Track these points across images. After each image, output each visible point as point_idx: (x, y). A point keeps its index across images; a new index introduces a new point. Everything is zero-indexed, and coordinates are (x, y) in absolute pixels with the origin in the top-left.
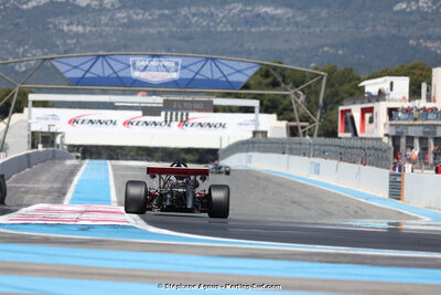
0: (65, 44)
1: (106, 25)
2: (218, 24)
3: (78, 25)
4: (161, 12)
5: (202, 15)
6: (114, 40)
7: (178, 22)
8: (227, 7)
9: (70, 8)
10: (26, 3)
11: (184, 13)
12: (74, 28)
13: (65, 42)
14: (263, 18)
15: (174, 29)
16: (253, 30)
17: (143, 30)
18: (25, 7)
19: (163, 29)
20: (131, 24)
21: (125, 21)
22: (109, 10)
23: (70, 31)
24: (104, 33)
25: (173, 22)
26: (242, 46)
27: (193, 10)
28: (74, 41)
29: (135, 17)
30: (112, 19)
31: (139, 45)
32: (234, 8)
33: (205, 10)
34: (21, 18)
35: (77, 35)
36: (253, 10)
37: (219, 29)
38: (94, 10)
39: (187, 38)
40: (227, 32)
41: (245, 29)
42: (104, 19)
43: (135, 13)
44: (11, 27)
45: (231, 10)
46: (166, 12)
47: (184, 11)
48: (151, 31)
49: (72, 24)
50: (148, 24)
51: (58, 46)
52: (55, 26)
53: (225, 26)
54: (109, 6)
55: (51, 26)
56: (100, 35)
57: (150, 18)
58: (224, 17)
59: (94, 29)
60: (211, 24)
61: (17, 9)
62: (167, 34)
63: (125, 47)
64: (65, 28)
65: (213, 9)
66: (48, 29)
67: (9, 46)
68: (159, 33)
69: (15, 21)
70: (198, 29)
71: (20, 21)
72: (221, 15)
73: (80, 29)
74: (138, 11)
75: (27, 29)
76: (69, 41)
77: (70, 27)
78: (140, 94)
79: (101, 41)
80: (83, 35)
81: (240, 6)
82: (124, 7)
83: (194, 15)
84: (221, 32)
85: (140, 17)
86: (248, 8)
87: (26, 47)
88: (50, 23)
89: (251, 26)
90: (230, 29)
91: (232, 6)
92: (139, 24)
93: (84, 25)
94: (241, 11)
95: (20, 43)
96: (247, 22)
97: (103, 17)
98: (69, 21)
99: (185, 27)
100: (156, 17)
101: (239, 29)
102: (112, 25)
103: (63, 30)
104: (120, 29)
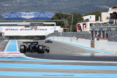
2: (44, 3)
3: (7, 4)
6: (17, 8)
7: (34, 2)
15: (33, 4)
16: (54, 4)
21: (20, 2)
23: (5, 6)
24: (14, 6)
25: (32, 2)
26: (51, 8)
29: (22, 1)
30: (16, 2)
31: (23, 9)
39: (36, 7)
40: (47, 5)
48: (27, 5)
50: (26, 3)
52: (1, 5)
53: (46, 3)
57: (26, 1)
59: (11, 5)
60: (42, 3)
63: (20, 9)
68: (29, 5)
70: (39, 4)
76: (5, 8)
78: (24, 22)
79: (13, 8)
80: (8, 7)
84: (45, 5)
85: (24, 1)
90: (47, 4)
92: (23, 3)
93: (9, 4)
96: (52, 2)
97: (14, 2)
98: (4, 3)
99: (36, 4)
100: (28, 1)
101: (50, 4)
102: (16, 4)
103: (3, 6)
104: (18, 5)
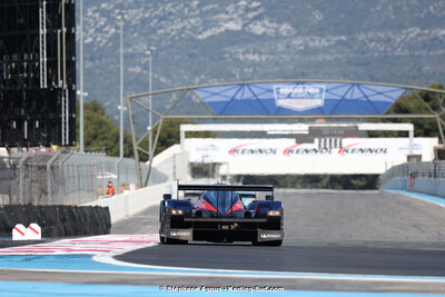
0: (242, 73)
1: (283, 53)
2: (396, 49)
3: (254, 53)
4: (337, 38)
5: (379, 40)
6: (291, 67)
7: (355, 47)
8: (404, 32)
9: (245, 36)
10: (201, 33)
11: (360, 39)
12: (251, 57)
13: (242, 71)
14: (441, 41)
15: (352, 55)
16: (431, 53)
17: (320, 58)
18: (200, 37)
19: (340, 56)
20: (307, 51)
21: (302, 48)
22: (285, 38)
23: (246, 59)
24: (281, 61)
25: (350, 47)
26: (419, 70)
27: (370, 35)
28: (251, 70)
29: (312, 44)
30: (288, 47)
31: (316, 72)
32: (412, 32)
33: (382, 35)
34: (196, 47)
35: (253, 64)
36: (430, 33)
37: (396, 54)
38: (270, 38)
39: (365, 64)
40: (405, 57)
41: (424, 53)
42: (281, 47)
43: (311, 40)
44: (186, 57)
45: (408, 34)
46: (343, 38)
47: (362, 37)
48: (328, 57)
49: (247, 52)
50: (325, 50)
51: (234, 76)
52: (231, 55)
53: (403, 51)
54: (285, 34)
55: (227, 55)
56: (277, 63)
57: (326, 44)
58: (401, 42)
59: (271, 57)
60: (389, 49)
61: (192, 39)
62: (344, 60)
63: (303, 75)
64: (241, 57)
65: (390, 34)
66: (223, 59)
67: (185, 77)
68: (336, 59)
69: (191, 51)
70: (376, 54)
71: (196, 51)
72: (398, 40)
73: (256, 57)
74: (314, 38)
75: (202, 59)
76: (246, 70)
77: (247, 56)
78: (318, 121)
79: (277, 69)
80: (260, 64)
81: (418, 30)
82: (300, 34)
83: (371, 41)
84: (398, 57)
85: (317, 43)
86: (427, 32)
87: (203, 77)
88: (226, 52)
89: (429, 50)
90: (407, 53)
91: (410, 29)
92: (316, 51)
93: (260, 54)
94: (419, 35)
95: (196, 74)
96: (424, 46)
97: (279, 45)
98: (244, 49)
99: (363, 53)
100: (333, 43)
101: (417, 53)
102: (289, 53)
103: (238, 60)
104: (297, 56)
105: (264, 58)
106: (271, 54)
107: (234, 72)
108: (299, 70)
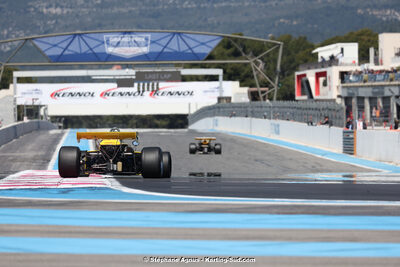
0: (45, 25)
1: (82, 6)
3: (56, 7)
6: (89, 19)
12: (53, 11)
13: (45, 23)
15: (143, 8)
16: (215, 6)
17: (116, 10)
19: (134, 9)
20: (104, 4)
21: (98, 2)
23: (50, 13)
24: (80, 14)
26: (206, 20)
28: (54, 22)
31: (112, 24)
35: (55, 16)
37: (184, 6)
39: (156, 15)
40: (192, 9)
41: (208, 5)
42: (80, 2)
48: (124, 10)
49: (51, 6)
50: (119, 4)
51: (38, 27)
52: (36, 9)
53: (189, 3)
55: (32, 9)
56: (77, 16)
59: (70, 10)
60: (177, 2)
62: (138, 12)
63: (100, 26)
64: (45, 10)
66: (29, 12)
68: (130, 12)
70: (166, 7)
73: (59, 10)
75: (10, 12)
76: (49, 22)
77: (49, 10)
78: (115, 67)
79: (78, 21)
80: (61, 16)
84: (187, 9)
87: (10, 29)
88: (31, 6)
89: (214, 3)
90: (194, 5)
92: (111, 4)
93: (62, 7)
95: (4, 26)
98: (48, 4)
99: (154, 5)
101: (202, 5)
102: (88, 7)
103: (42, 13)
104: (95, 10)
105: (65, 12)
106: (71, 8)
107: (39, 24)
108: (97, 21)
